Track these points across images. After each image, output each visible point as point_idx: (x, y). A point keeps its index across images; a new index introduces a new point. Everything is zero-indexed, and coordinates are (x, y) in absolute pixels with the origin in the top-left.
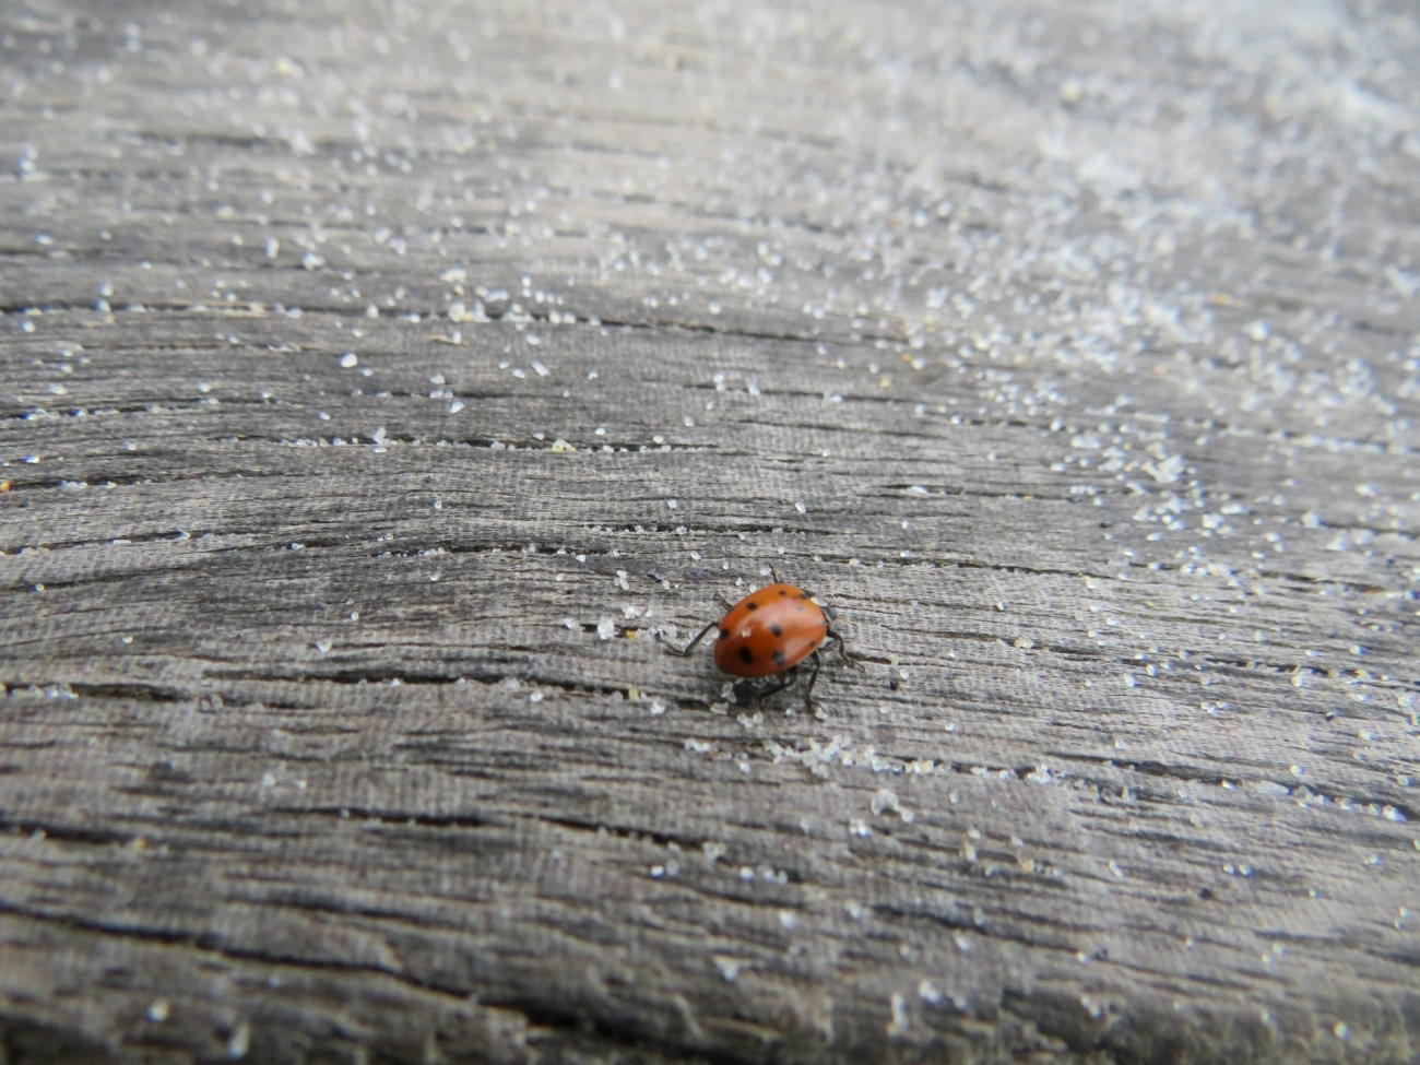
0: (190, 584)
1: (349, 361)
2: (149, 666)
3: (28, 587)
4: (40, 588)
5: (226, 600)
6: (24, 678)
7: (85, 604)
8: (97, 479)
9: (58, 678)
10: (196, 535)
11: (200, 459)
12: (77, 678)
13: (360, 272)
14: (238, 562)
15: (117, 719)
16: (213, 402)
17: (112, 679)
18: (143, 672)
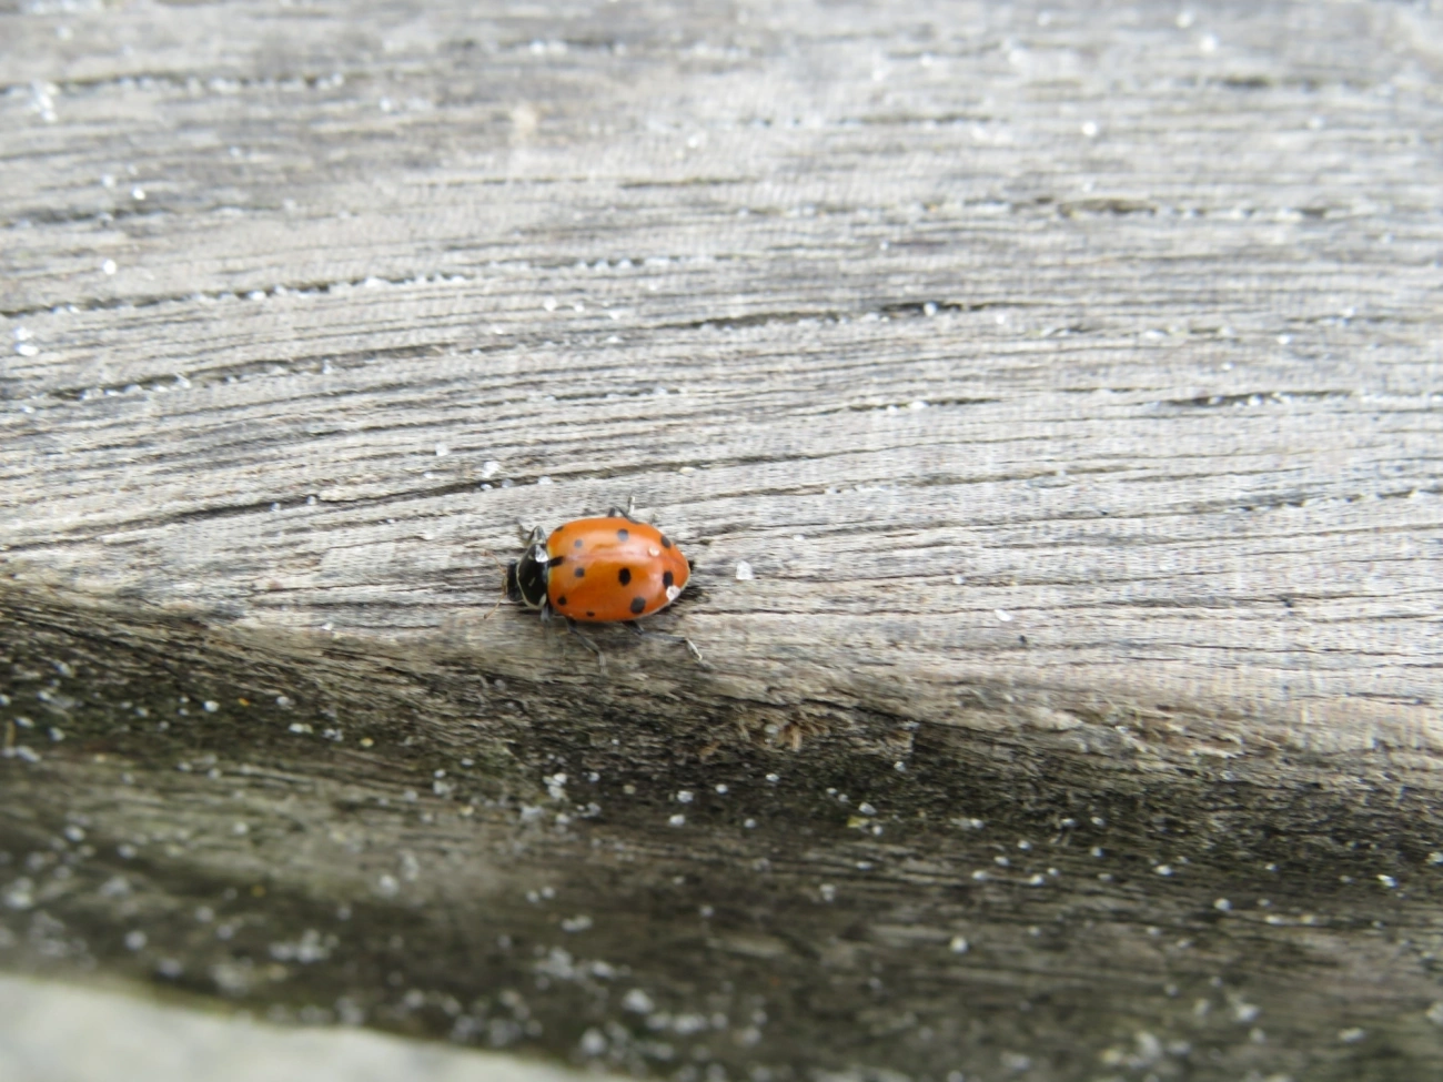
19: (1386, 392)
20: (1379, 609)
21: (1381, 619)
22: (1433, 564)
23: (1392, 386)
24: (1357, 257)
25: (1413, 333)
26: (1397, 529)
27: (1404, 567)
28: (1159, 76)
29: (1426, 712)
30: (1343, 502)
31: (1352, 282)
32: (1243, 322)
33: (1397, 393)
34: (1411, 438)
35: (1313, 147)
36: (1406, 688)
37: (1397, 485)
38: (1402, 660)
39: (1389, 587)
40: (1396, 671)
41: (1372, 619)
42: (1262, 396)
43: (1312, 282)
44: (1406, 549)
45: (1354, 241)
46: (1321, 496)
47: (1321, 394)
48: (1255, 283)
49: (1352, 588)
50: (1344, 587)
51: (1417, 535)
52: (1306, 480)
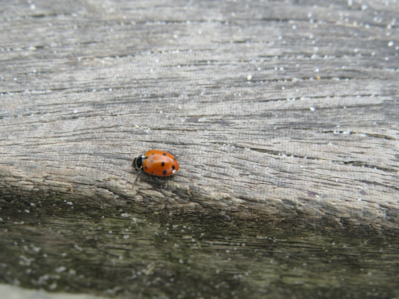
0: (382, 110)
1: (391, 44)
2: (383, 130)
3: (342, 107)
4: (345, 108)
5: (392, 114)
6: (355, 131)
7: (359, 113)
8: (342, 78)
9: (362, 131)
10: (376, 96)
11: (365, 73)
12: (367, 132)
13: (379, 11)
14: (390, 104)
15: (382, 143)
16: (360, 55)
17: (375, 133)
18: (382, 132)
19: (37, 90)
20: (10, 143)
21: (10, 145)
22: (28, 132)
23: (38, 88)
24: (45, 57)
25: (51, 75)
26: (24, 123)
27: (20, 132)
28: (17, 16)
29: (12, 167)
30: (13, 117)
31: (40, 64)
32: (8, 75)
33: (39, 90)
34: (36, 101)
35: (47, 31)
36: (8, 161)
37: (28, 113)
38: (10, 155)
39: (15, 137)
40: (7, 157)
41: (7, 145)
42: (4, 93)
43: (30, 64)
44: (24, 128)
45: (46, 53)
46: (7, 117)
47: (19, 92)
48: (15, 66)
49: (5, 138)
50: (3, 138)
51: (28, 125)
52: (5, 113)
